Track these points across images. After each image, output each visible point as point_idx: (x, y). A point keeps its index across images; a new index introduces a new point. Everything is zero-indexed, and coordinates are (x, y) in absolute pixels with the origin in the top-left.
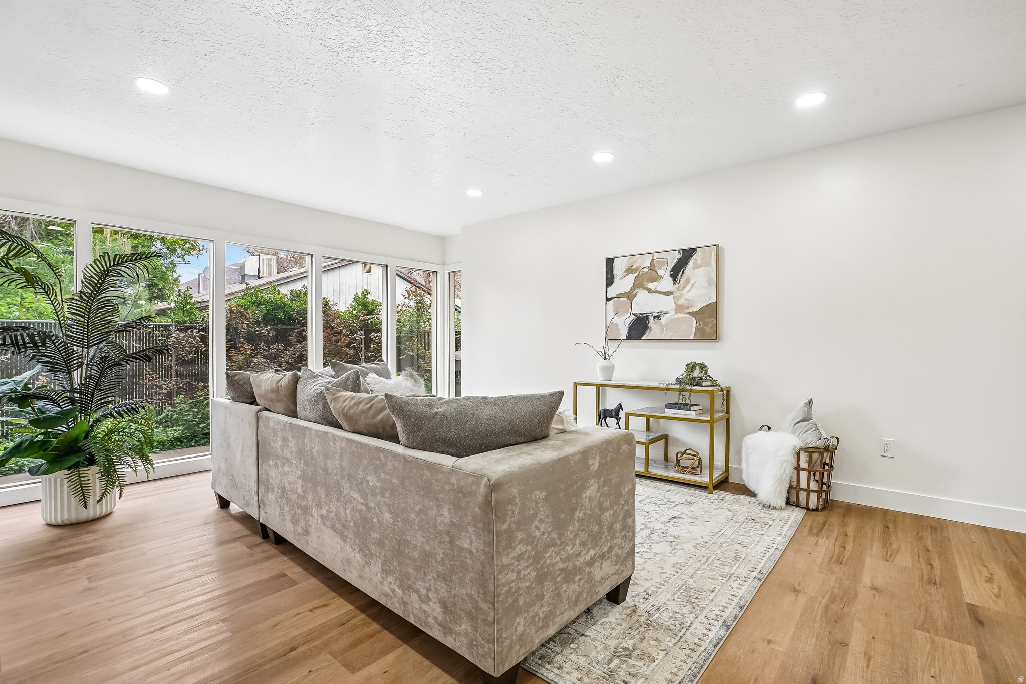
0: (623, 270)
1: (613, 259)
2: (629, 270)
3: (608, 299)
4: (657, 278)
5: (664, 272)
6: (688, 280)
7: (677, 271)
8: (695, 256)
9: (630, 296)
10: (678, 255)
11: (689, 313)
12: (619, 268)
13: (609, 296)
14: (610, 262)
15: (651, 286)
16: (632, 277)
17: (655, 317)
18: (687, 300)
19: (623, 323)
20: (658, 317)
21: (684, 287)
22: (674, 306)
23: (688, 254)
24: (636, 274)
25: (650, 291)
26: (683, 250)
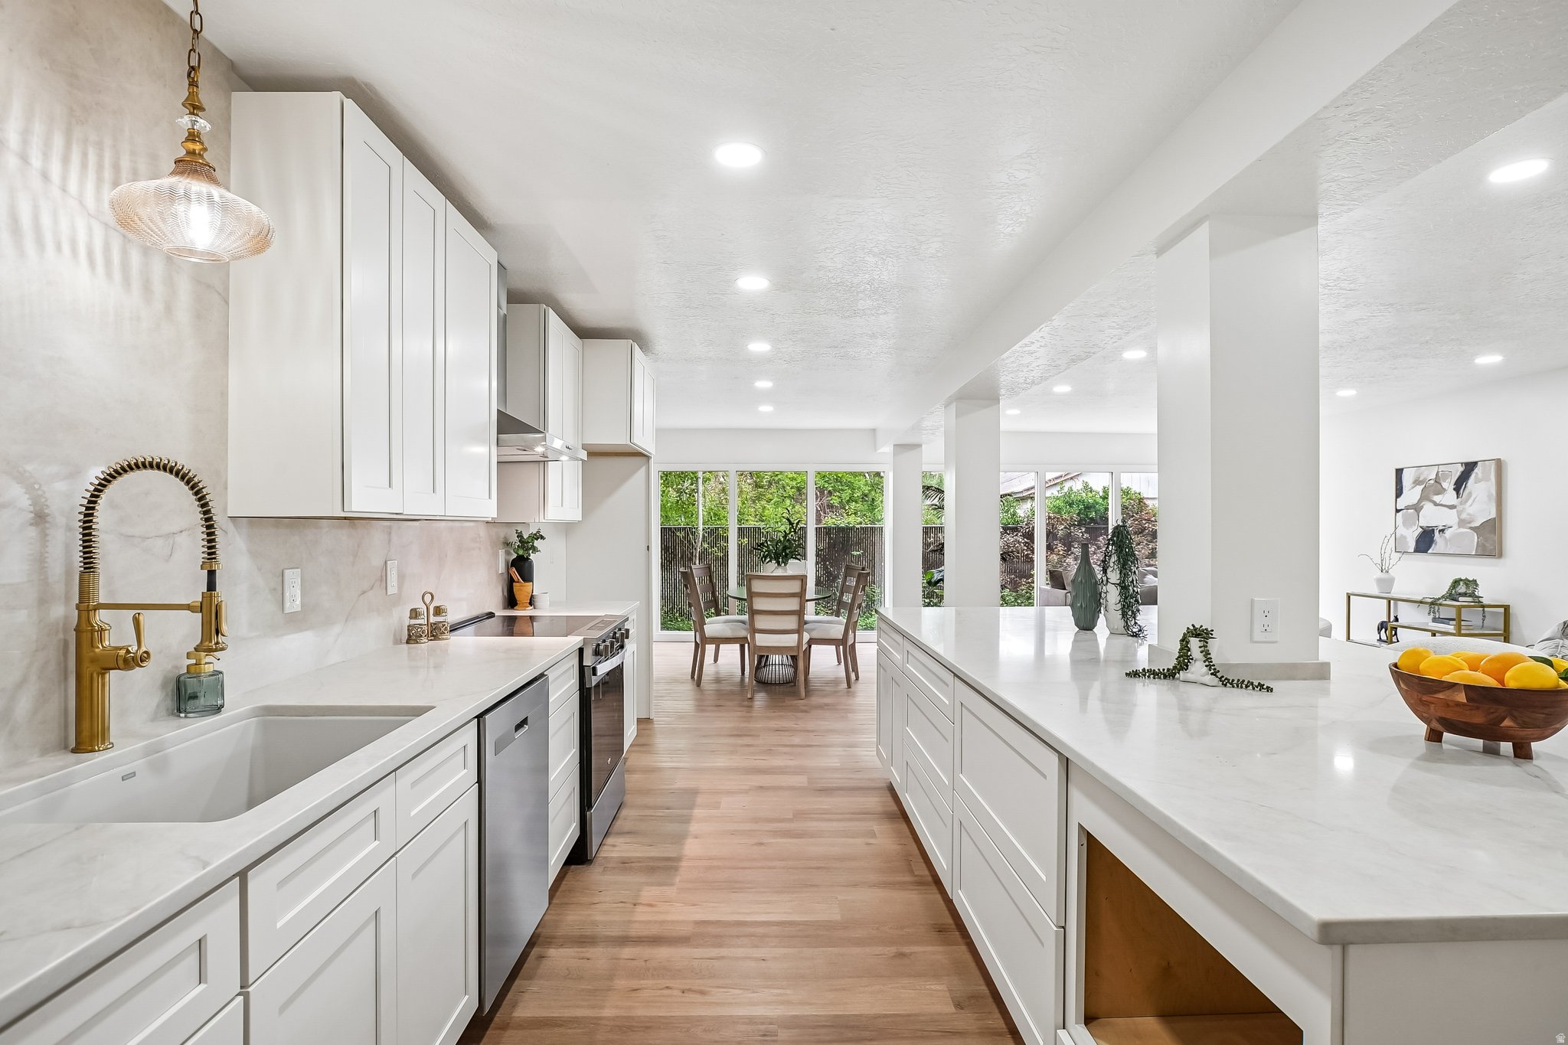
0: (1411, 481)
1: (1402, 469)
2: (1417, 482)
3: (1398, 511)
4: (1442, 491)
5: (1449, 485)
6: (1470, 494)
7: (1460, 484)
8: (1476, 470)
9: (1417, 508)
10: (1461, 469)
11: (1471, 528)
12: (1408, 478)
13: (1398, 508)
14: (1399, 472)
15: (1437, 498)
16: (1420, 488)
17: (1440, 531)
18: (1469, 514)
19: (1411, 535)
20: (1442, 531)
21: (1467, 501)
22: (1457, 520)
23: (1470, 467)
24: (1423, 486)
25: (1436, 504)
26: (1465, 463)
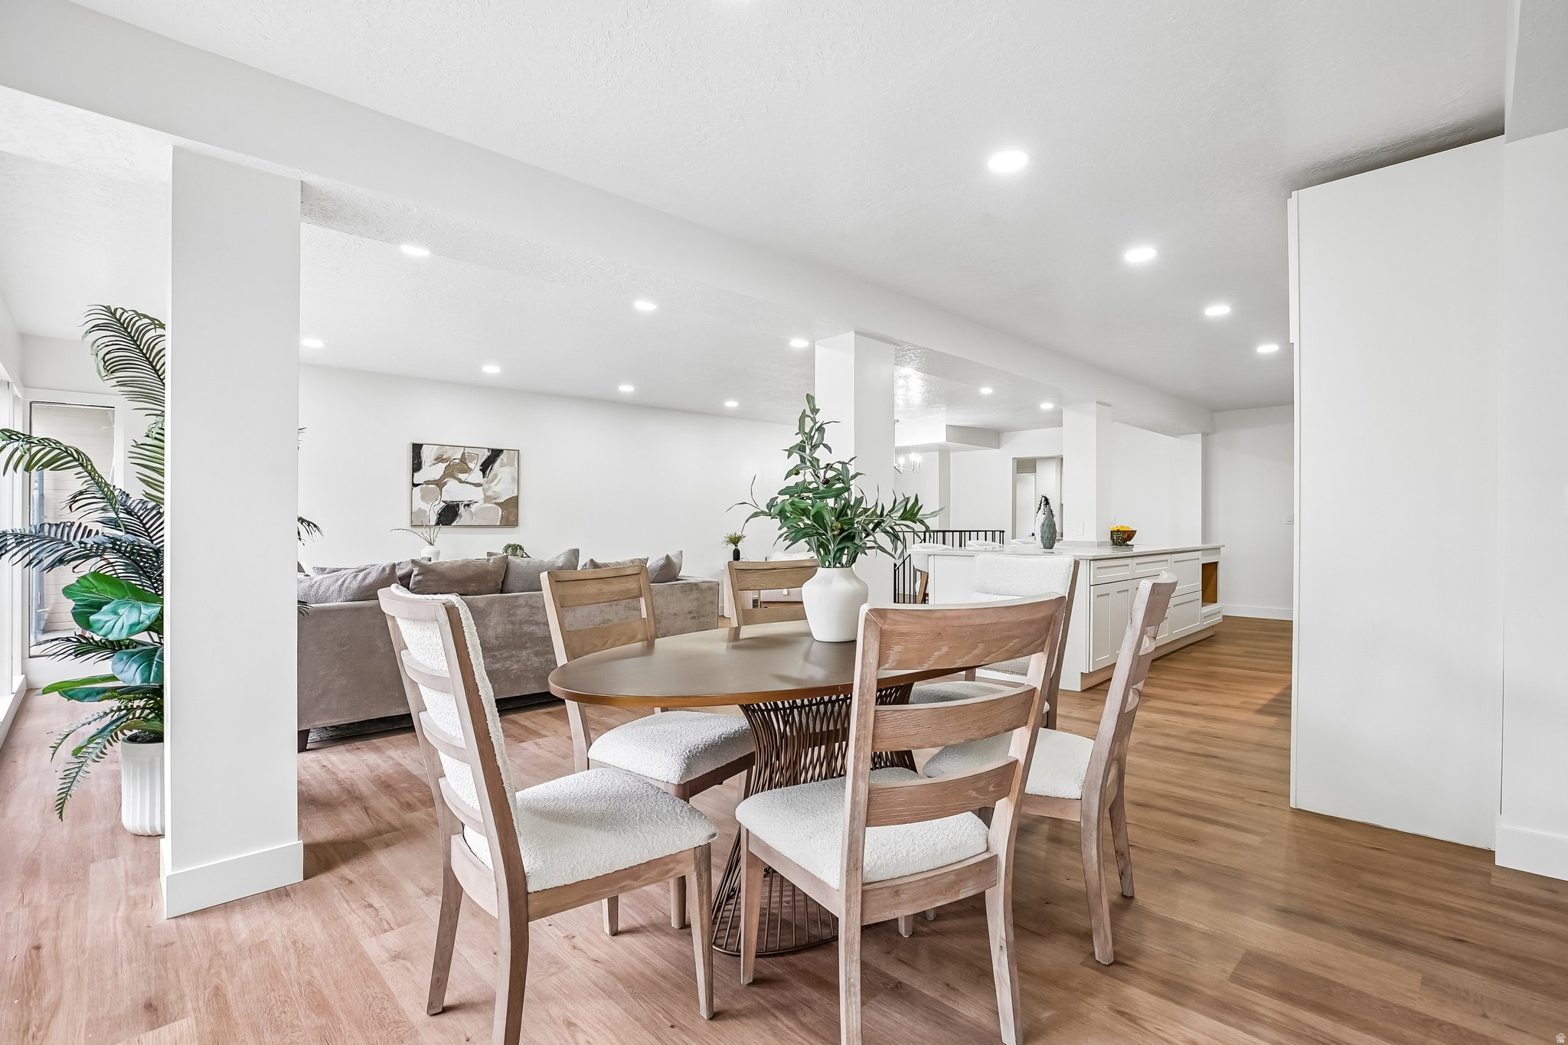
0: (433, 458)
1: (421, 445)
2: (439, 459)
3: (415, 485)
4: (468, 470)
5: (475, 466)
6: (496, 476)
7: (486, 467)
8: (501, 456)
9: (440, 484)
10: (488, 454)
11: (496, 503)
12: (427, 455)
13: (415, 482)
14: (417, 449)
15: (462, 476)
16: (442, 466)
17: (465, 506)
18: (494, 492)
19: (433, 511)
20: (468, 505)
21: (492, 481)
22: (483, 496)
23: (496, 454)
24: (447, 464)
25: (461, 481)
26: (492, 449)
